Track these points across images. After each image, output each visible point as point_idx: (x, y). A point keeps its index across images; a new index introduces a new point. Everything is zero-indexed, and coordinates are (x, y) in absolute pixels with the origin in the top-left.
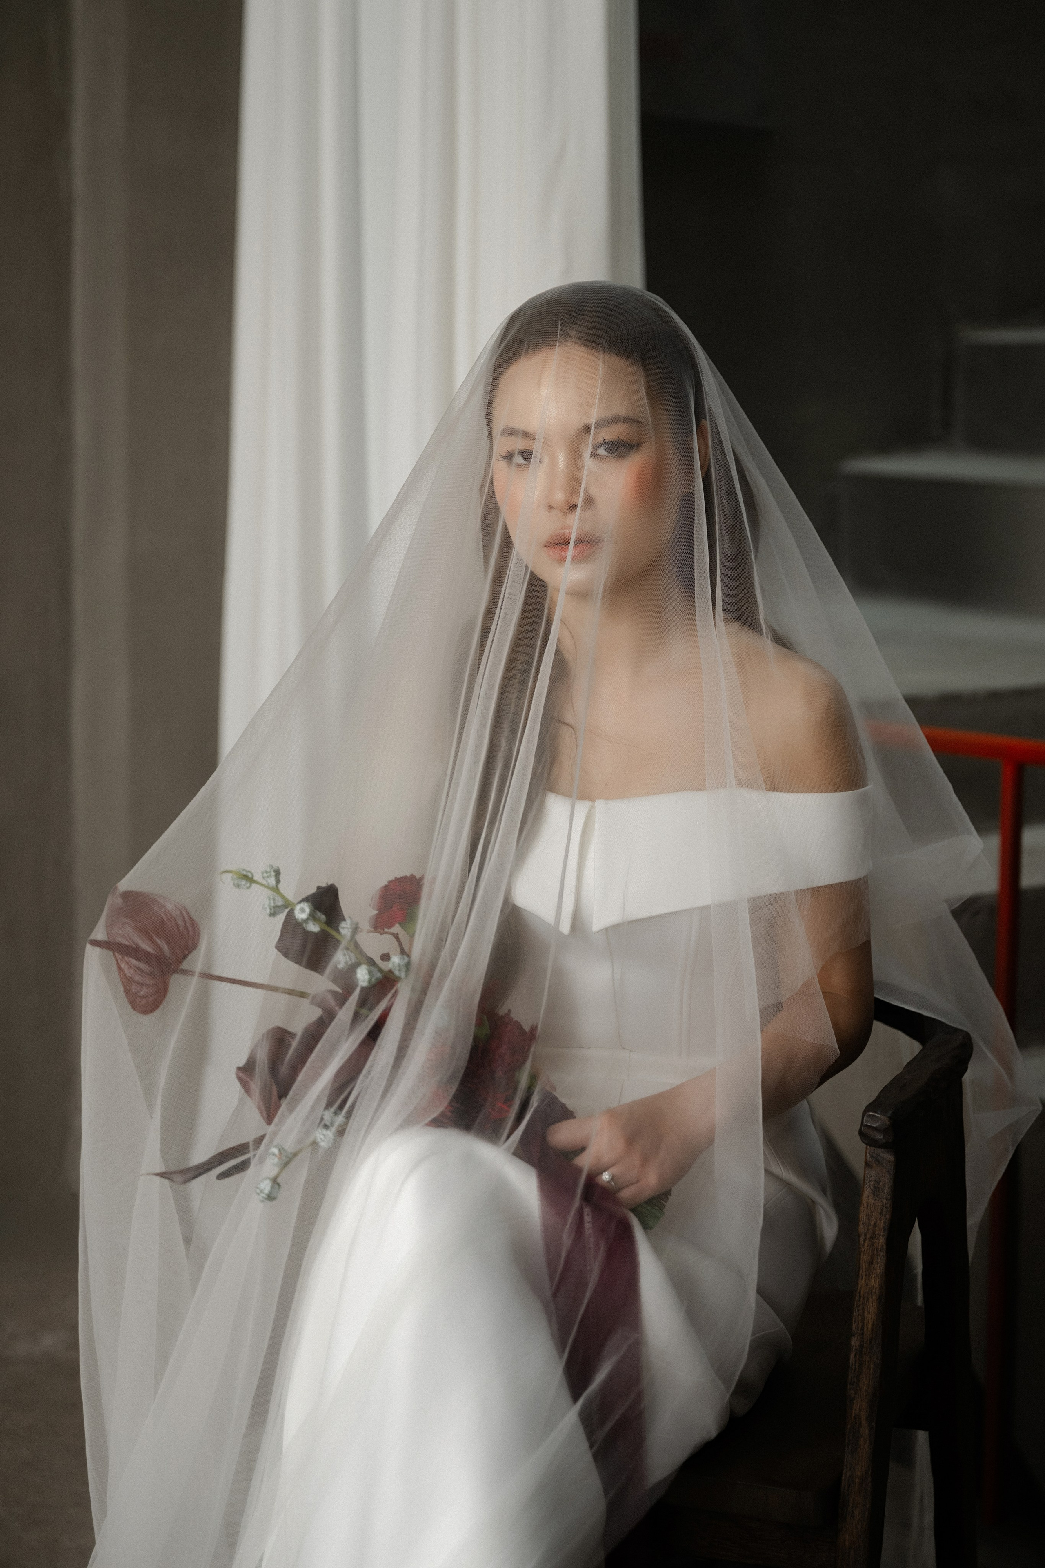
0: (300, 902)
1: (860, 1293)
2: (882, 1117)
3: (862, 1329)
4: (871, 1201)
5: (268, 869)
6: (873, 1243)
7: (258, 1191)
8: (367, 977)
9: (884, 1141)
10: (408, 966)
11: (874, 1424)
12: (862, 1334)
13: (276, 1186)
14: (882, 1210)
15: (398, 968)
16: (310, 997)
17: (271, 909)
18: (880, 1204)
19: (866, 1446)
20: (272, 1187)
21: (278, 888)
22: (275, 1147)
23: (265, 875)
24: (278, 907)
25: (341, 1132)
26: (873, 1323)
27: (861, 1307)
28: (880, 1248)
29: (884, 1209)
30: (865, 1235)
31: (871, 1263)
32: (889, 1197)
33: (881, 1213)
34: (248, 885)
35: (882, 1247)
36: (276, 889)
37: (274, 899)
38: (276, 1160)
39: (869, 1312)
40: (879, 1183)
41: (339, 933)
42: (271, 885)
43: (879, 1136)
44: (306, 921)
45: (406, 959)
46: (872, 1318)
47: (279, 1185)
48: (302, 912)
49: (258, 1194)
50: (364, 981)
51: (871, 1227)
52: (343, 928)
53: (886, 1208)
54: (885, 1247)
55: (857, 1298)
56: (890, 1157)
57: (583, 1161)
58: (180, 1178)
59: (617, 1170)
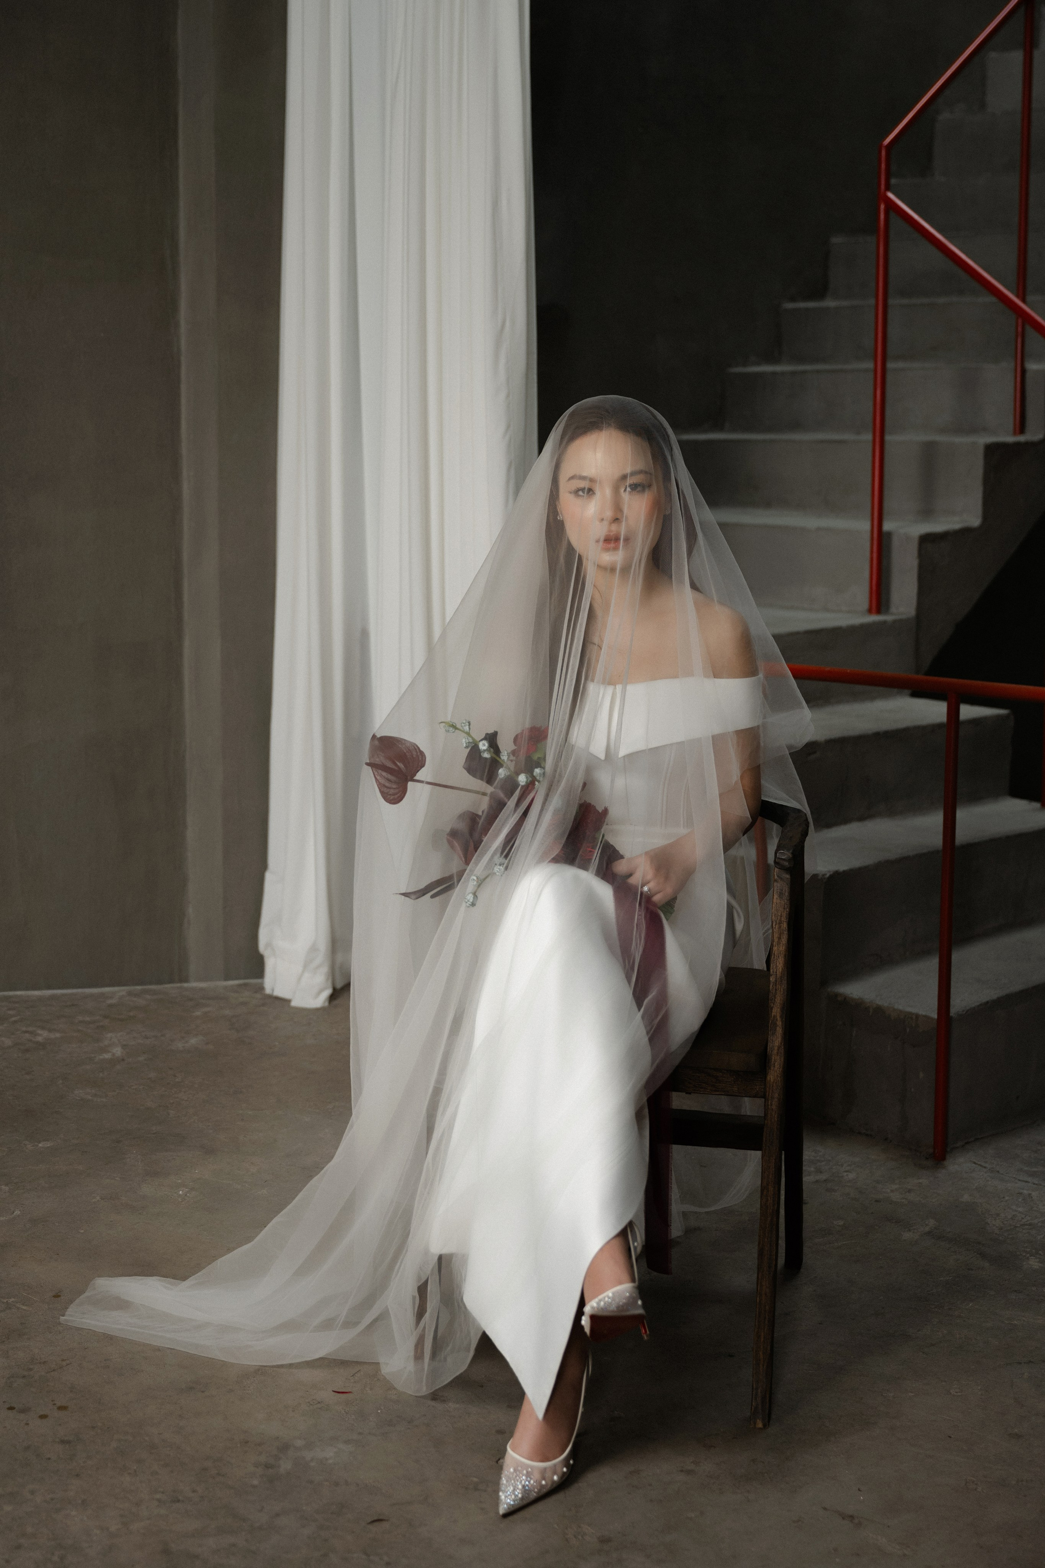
0: (482, 739)
2: (787, 853)
4: (778, 901)
5: (464, 722)
6: (780, 926)
7: (466, 901)
9: (788, 865)
10: (544, 773)
12: (777, 974)
13: (476, 897)
15: (539, 775)
16: (488, 795)
17: (466, 744)
18: (783, 903)
19: (780, 1030)
20: (474, 898)
21: (469, 733)
22: (474, 875)
23: (463, 725)
24: (470, 741)
25: (506, 868)
28: (784, 928)
29: (786, 908)
30: (776, 922)
31: (779, 938)
32: (788, 899)
33: (784, 911)
34: (452, 730)
37: (467, 738)
38: (475, 883)
39: (779, 963)
40: (782, 890)
41: (501, 759)
42: (466, 731)
43: (784, 865)
44: (485, 751)
45: (543, 770)
46: (781, 966)
47: (477, 897)
48: (483, 746)
51: (779, 917)
52: (503, 756)
53: (786, 905)
54: (787, 928)
55: (773, 956)
56: (788, 877)
57: (632, 880)
58: (413, 896)
59: (651, 885)
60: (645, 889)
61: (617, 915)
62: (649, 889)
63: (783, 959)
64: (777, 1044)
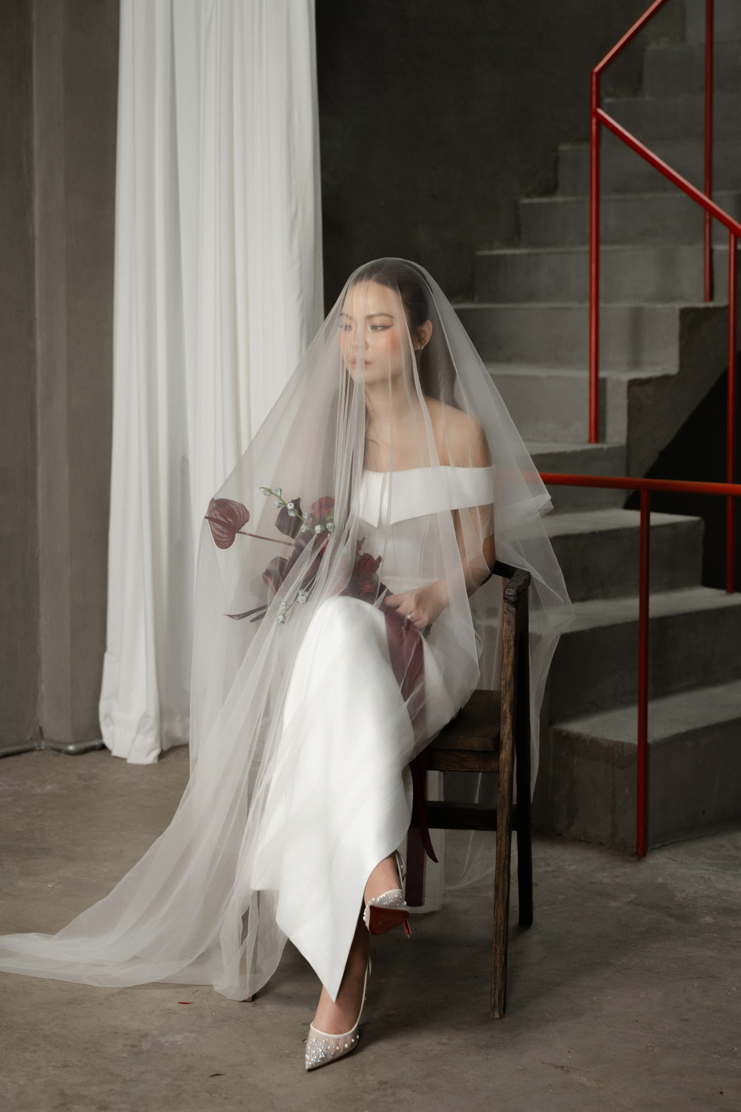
0: (289, 503)
2: (513, 591)
4: (507, 627)
5: (278, 489)
6: (509, 644)
7: (278, 620)
8: (320, 529)
9: (514, 600)
10: (334, 526)
12: (506, 679)
15: (330, 527)
16: (292, 545)
17: (278, 504)
18: (511, 628)
20: (283, 618)
21: (281, 497)
22: (284, 602)
23: (276, 491)
24: (281, 503)
25: (309, 599)
26: (510, 675)
27: (505, 669)
28: (511, 645)
29: (513, 630)
30: (506, 641)
32: (514, 625)
34: (268, 494)
37: (279, 501)
38: (284, 607)
39: (508, 671)
40: (510, 620)
41: (302, 517)
42: (278, 495)
43: (512, 599)
44: (290, 511)
45: (333, 524)
47: (286, 618)
48: (290, 506)
50: (318, 531)
51: (508, 637)
52: (304, 515)
54: (513, 645)
56: (514, 609)
57: (400, 610)
58: (237, 618)
59: (413, 614)
60: (409, 617)
61: (388, 634)
62: (412, 618)
63: (511, 668)
64: (507, 731)
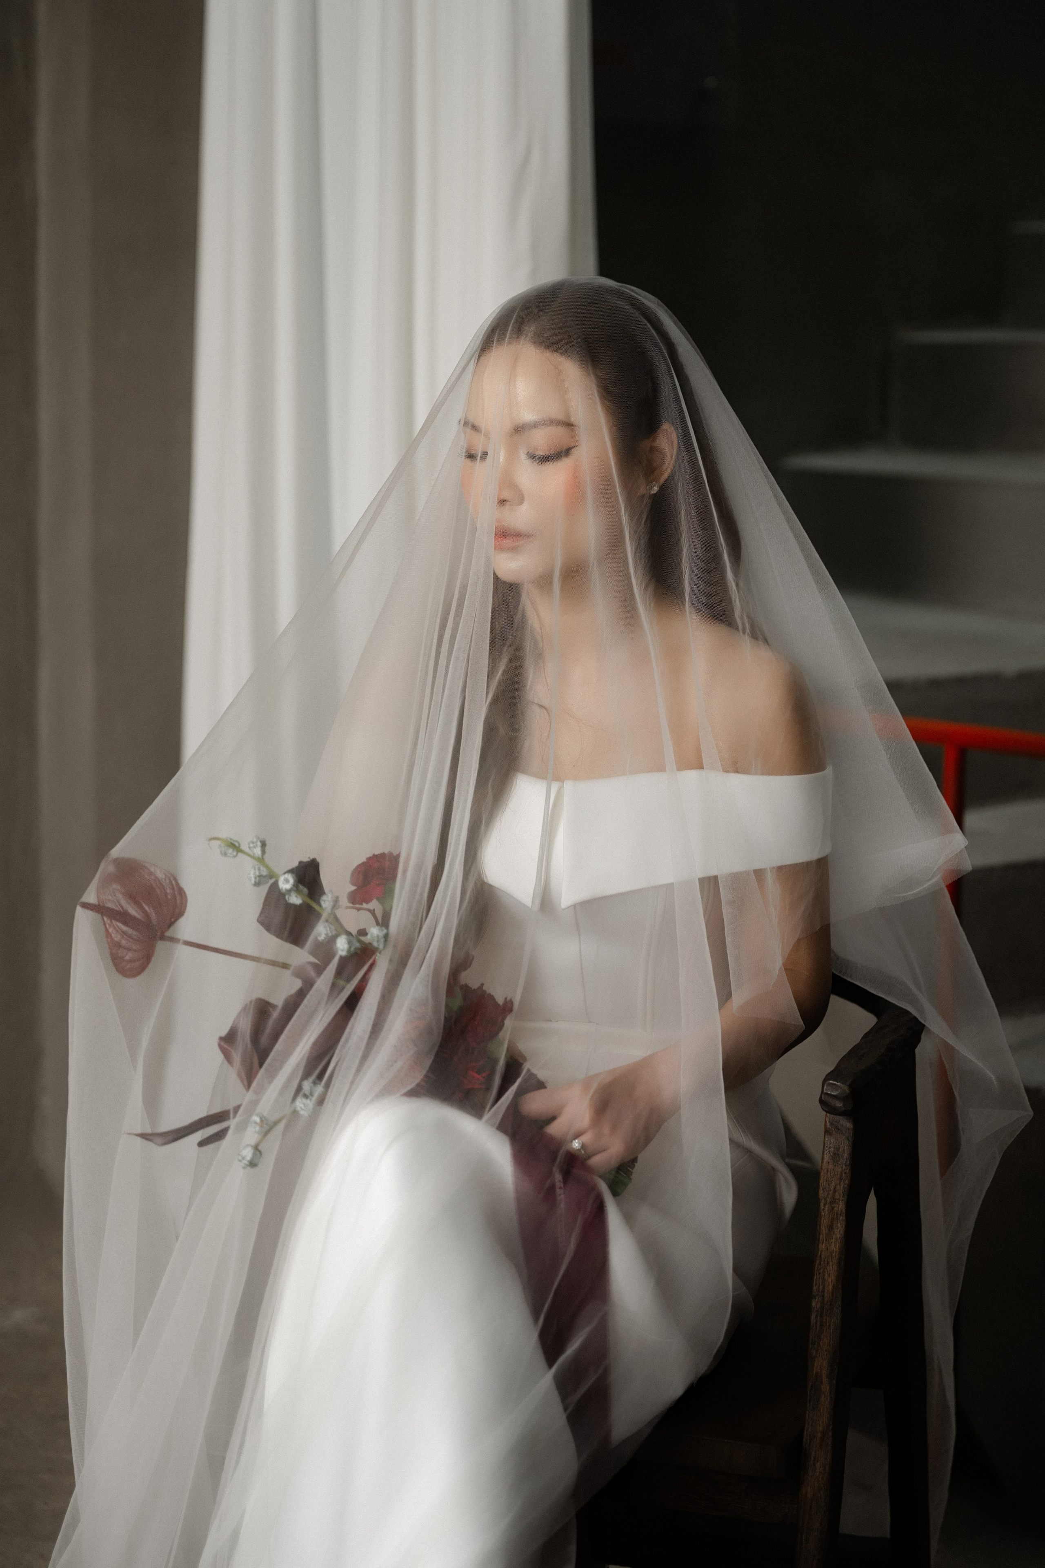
0: (285, 873)
1: (821, 1256)
2: (842, 1086)
3: (823, 1292)
4: (831, 1166)
5: (255, 840)
6: (833, 1208)
7: (240, 1158)
8: (345, 947)
9: (845, 1108)
10: (388, 936)
11: (834, 1382)
12: (823, 1296)
13: (258, 1153)
14: (842, 1176)
15: (378, 938)
16: (292, 969)
17: (255, 878)
18: (840, 1170)
19: (827, 1402)
20: (254, 1154)
21: (263, 859)
22: (257, 1115)
23: (252, 845)
24: (262, 877)
25: (321, 1102)
26: (834, 1285)
27: (822, 1270)
28: (839, 1212)
30: (825, 1200)
31: (831, 1228)
32: (848, 1163)
33: (841, 1179)
34: (235, 853)
35: (841, 1211)
36: (261, 860)
37: (259, 869)
38: (258, 1128)
39: (829, 1275)
40: (838, 1149)
41: (320, 905)
42: (257, 855)
43: (838, 1104)
44: (289, 891)
45: (385, 931)
46: (832, 1281)
47: (260, 1152)
48: (286, 883)
49: (240, 1161)
50: (343, 949)
51: (831, 1193)
52: (324, 901)
53: (845, 1173)
54: (844, 1211)
55: (818, 1262)
56: (849, 1125)
57: (554, 1129)
58: (160, 1140)
59: (587, 1138)
60: (576, 1144)
61: (517, 1191)
62: (583, 1146)
63: (835, 1268)
64: (821, 1429)
